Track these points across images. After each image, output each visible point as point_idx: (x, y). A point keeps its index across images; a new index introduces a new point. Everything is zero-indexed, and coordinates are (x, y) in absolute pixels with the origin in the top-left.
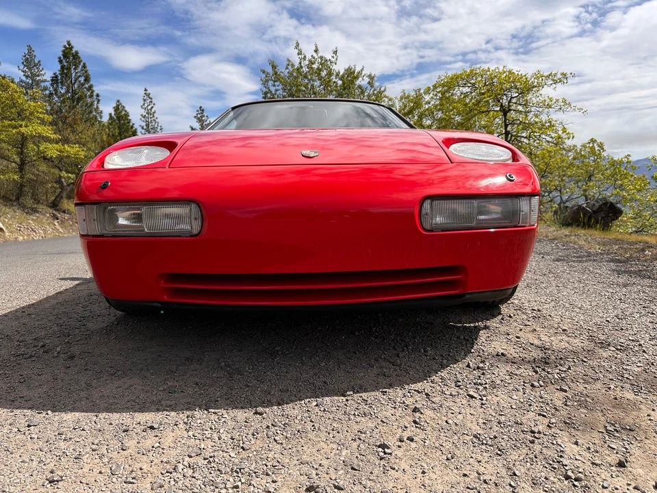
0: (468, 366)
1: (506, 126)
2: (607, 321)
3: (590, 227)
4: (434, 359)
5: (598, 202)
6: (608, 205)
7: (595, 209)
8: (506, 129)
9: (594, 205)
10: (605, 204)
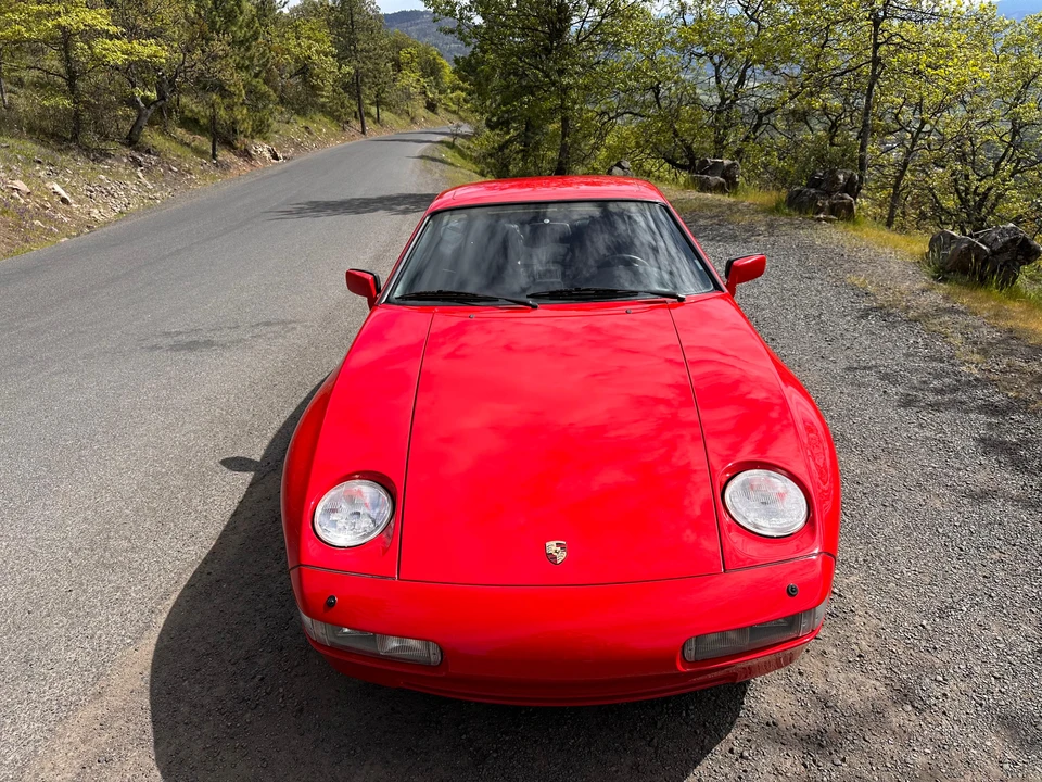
0: (731, 751)
1: (876, 46)
2: (922, 625)
3: (980, 280)
4: (696, 732)
5: (1004, 236)
6: (1019, 242)
7: (995, 248)
8: (874, 52)
9: (996, 239)
10: (1013, 241)
